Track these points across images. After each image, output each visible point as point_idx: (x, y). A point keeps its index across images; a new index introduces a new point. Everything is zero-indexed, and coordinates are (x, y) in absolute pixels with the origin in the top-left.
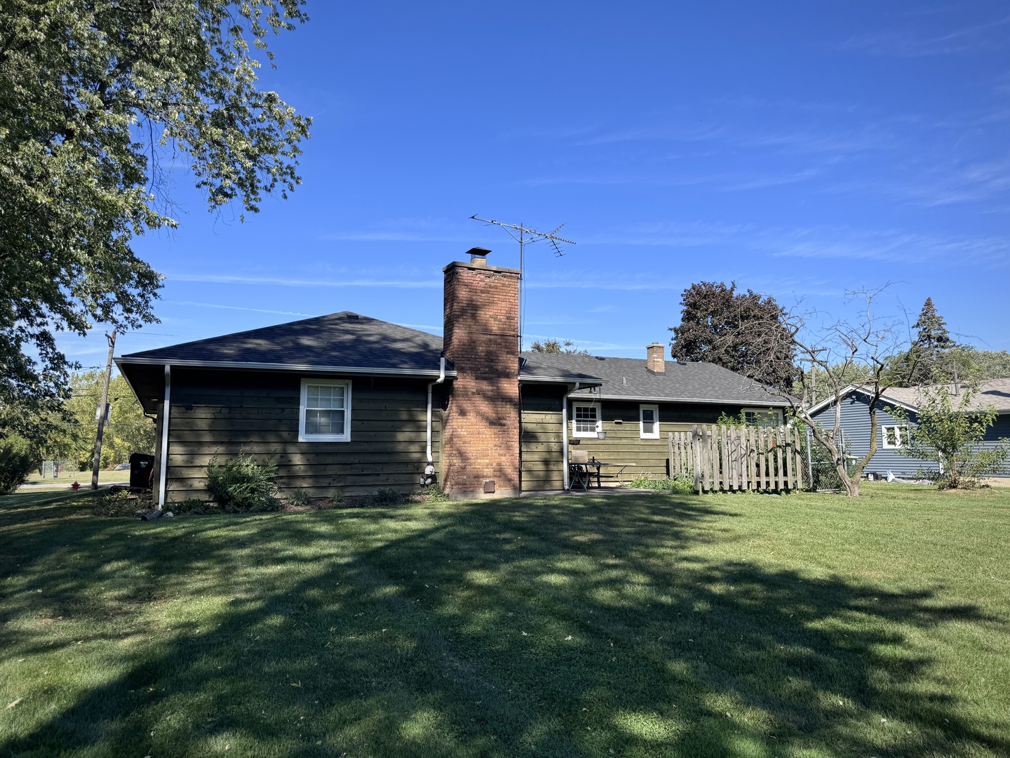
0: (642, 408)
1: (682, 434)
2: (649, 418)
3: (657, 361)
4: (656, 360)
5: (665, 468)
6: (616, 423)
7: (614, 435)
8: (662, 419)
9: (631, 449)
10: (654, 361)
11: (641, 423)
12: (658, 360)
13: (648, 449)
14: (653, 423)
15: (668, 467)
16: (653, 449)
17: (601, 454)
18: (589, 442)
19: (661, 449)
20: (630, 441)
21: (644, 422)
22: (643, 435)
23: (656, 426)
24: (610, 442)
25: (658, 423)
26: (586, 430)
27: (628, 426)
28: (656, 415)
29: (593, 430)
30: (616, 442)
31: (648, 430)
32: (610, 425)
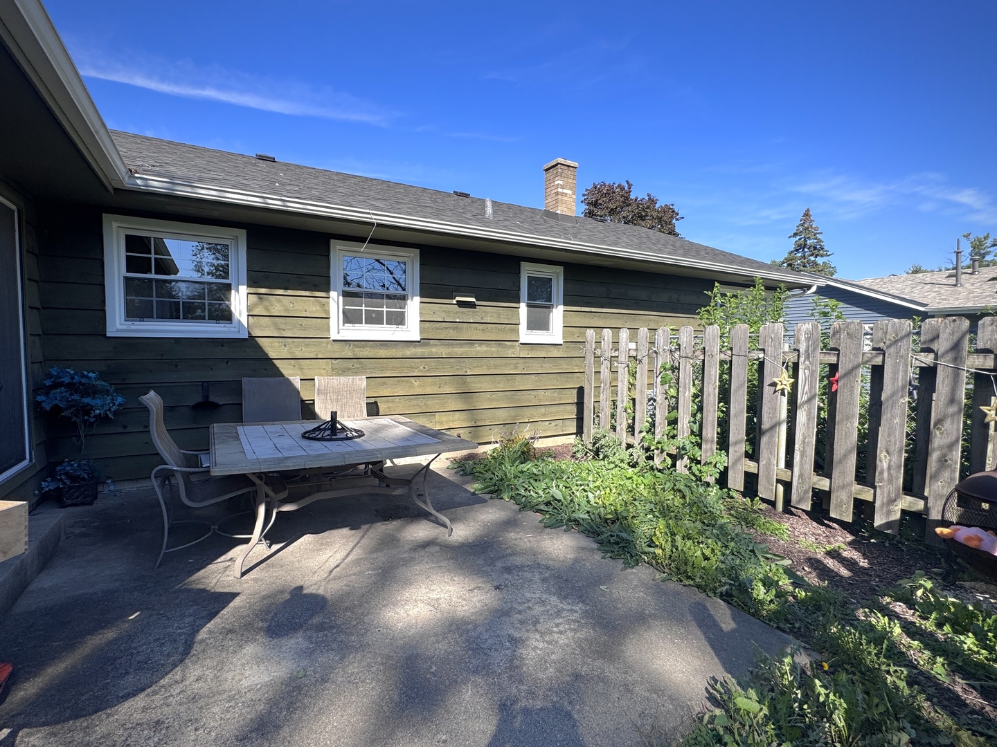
0: (528, 271)
1: (607, 333)
2: (540, 296)
3: (563, 194)
4: (560, 190)
5: (574, 408)
6: (460, 304)
7: (452, 334)
8: (570, 299)
9: (496, 367)
10: (557, 193)
11: (523, 308)
12: (565, 191)
13: (536, 367)
14: (550, 307)
15: (580, 404)
16: (548, 367)
17: (416, 382)
18: (383, 353)
19: (564, 366)
20: (493, 350)
21: (529, 306)
22: (526, 335)
23: (558, 314)
24: (443, 351)
25: (561, 308)
26: (374, 319)
27: (489, 312)
28: (558, 288)
29: (398, 319)
30: (459, 350)
31: (539, 323)
32: (445, 309)
